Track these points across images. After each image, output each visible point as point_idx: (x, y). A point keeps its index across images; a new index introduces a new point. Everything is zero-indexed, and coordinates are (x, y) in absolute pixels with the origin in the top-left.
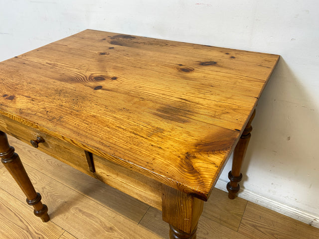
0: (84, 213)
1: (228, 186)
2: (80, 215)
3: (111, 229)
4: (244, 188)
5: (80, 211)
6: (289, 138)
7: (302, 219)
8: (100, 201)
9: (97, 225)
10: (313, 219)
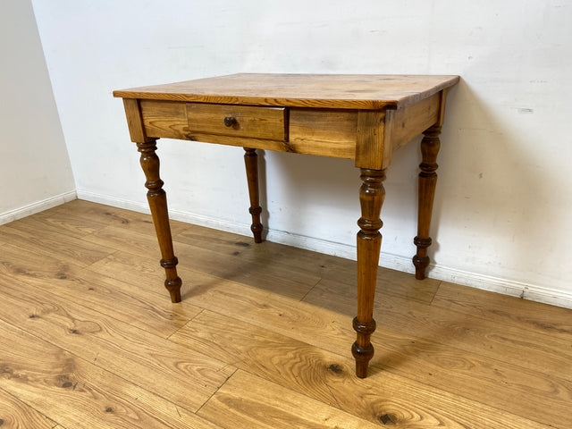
0: (226, 294)
1: (415, 259)
2: (222, 296)
3: (265, 306)
4: (435, 263)
5: (221, 293)
6: (481, 176)
7: (511, 290)
8: (246, 284)
9: (245, 304)
10: (523, 287)
